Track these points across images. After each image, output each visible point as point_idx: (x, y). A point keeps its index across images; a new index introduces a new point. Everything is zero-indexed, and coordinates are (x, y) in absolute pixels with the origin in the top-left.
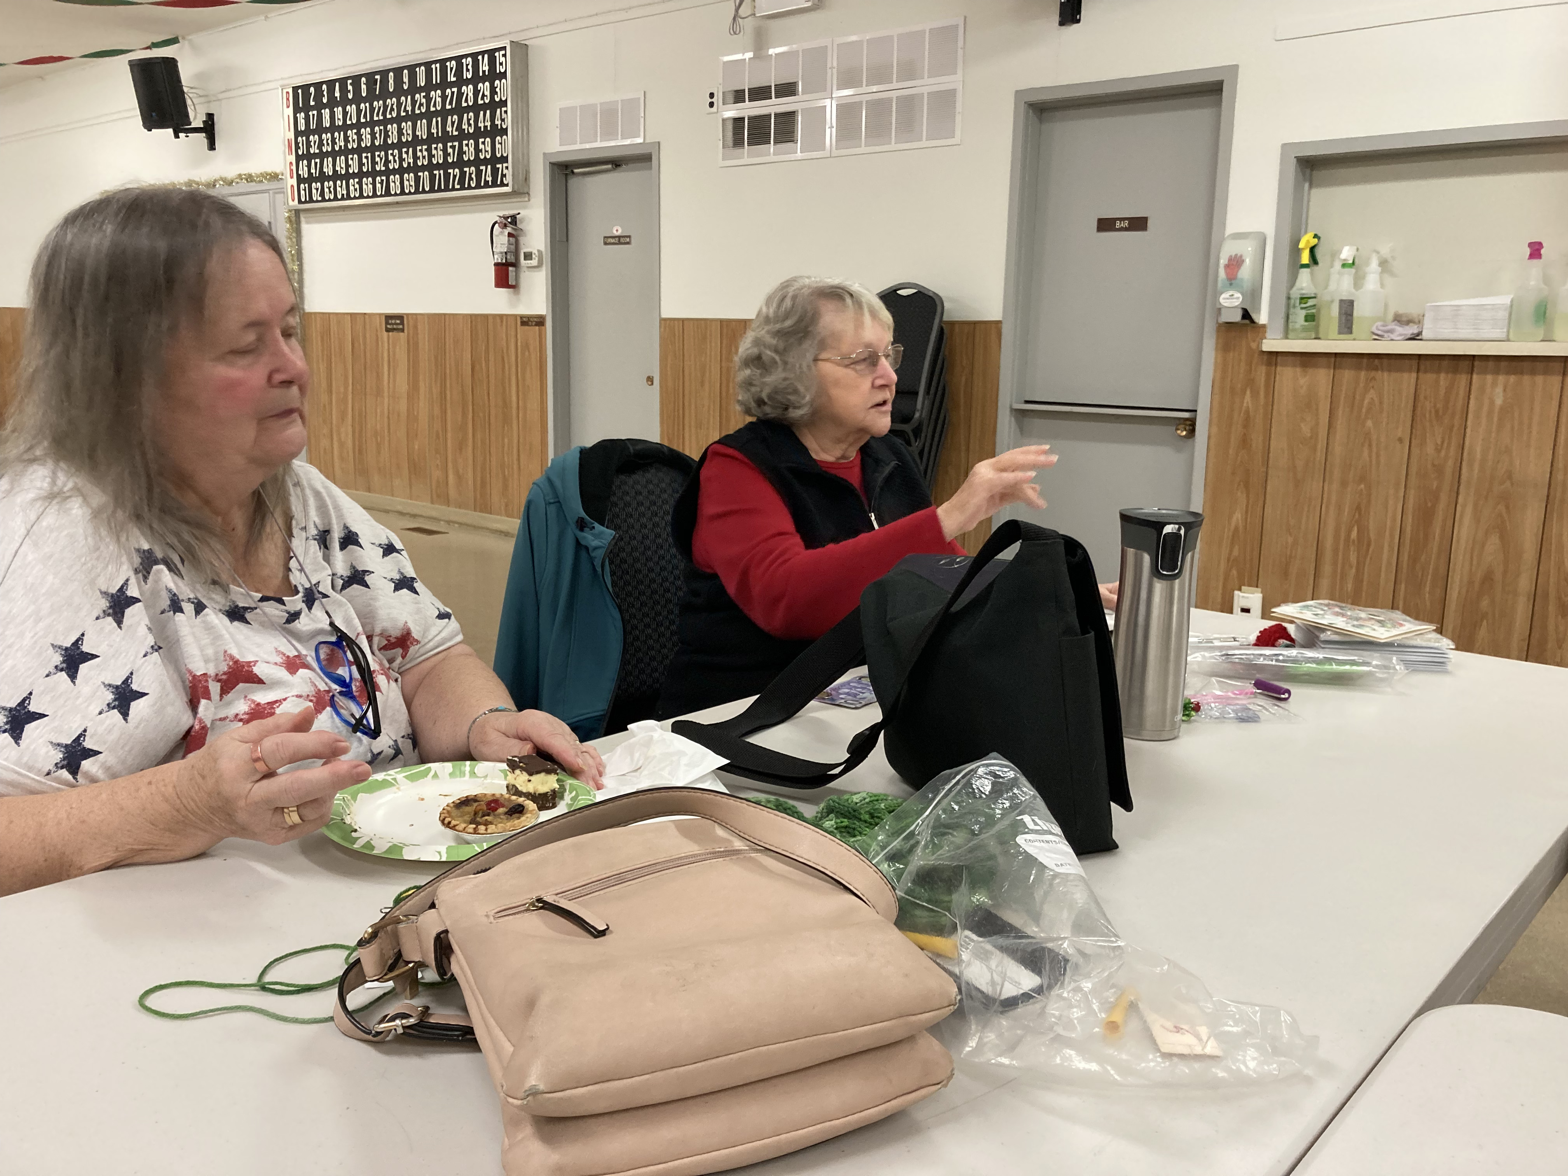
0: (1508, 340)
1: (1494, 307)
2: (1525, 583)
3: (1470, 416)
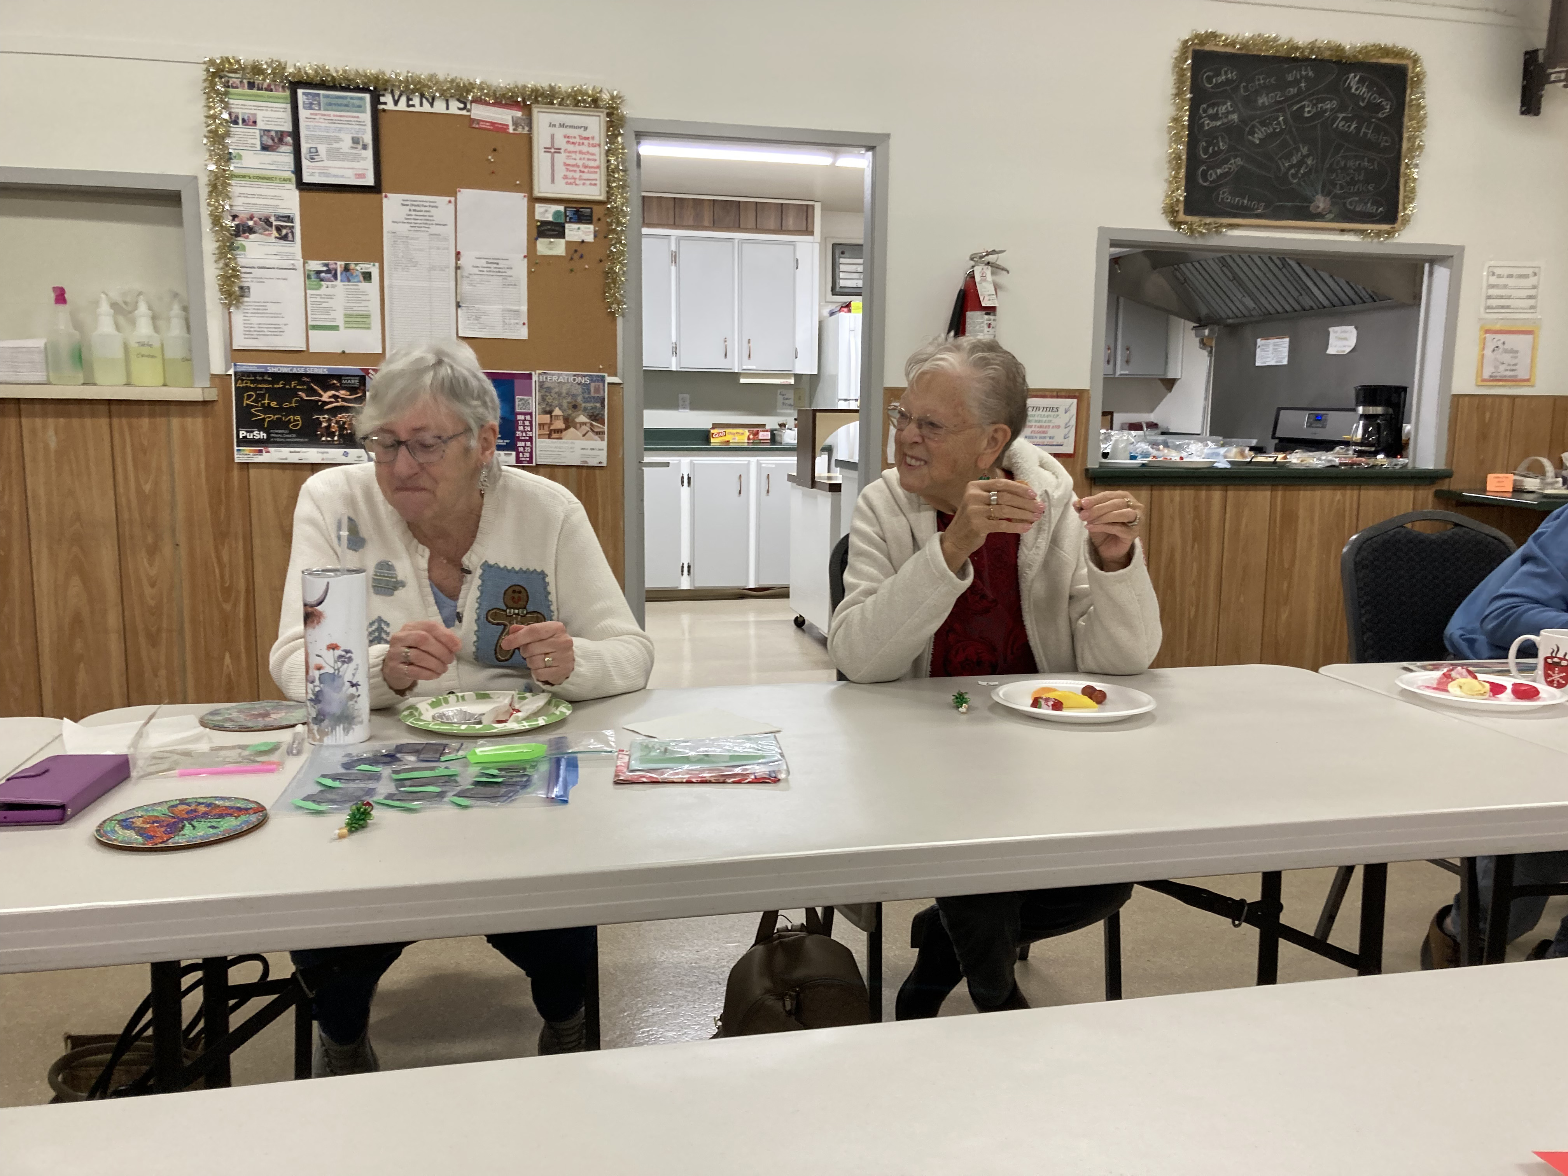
0: (49, 384)
1: (30, 350)
2: (113, 620)
3: (27, 459)
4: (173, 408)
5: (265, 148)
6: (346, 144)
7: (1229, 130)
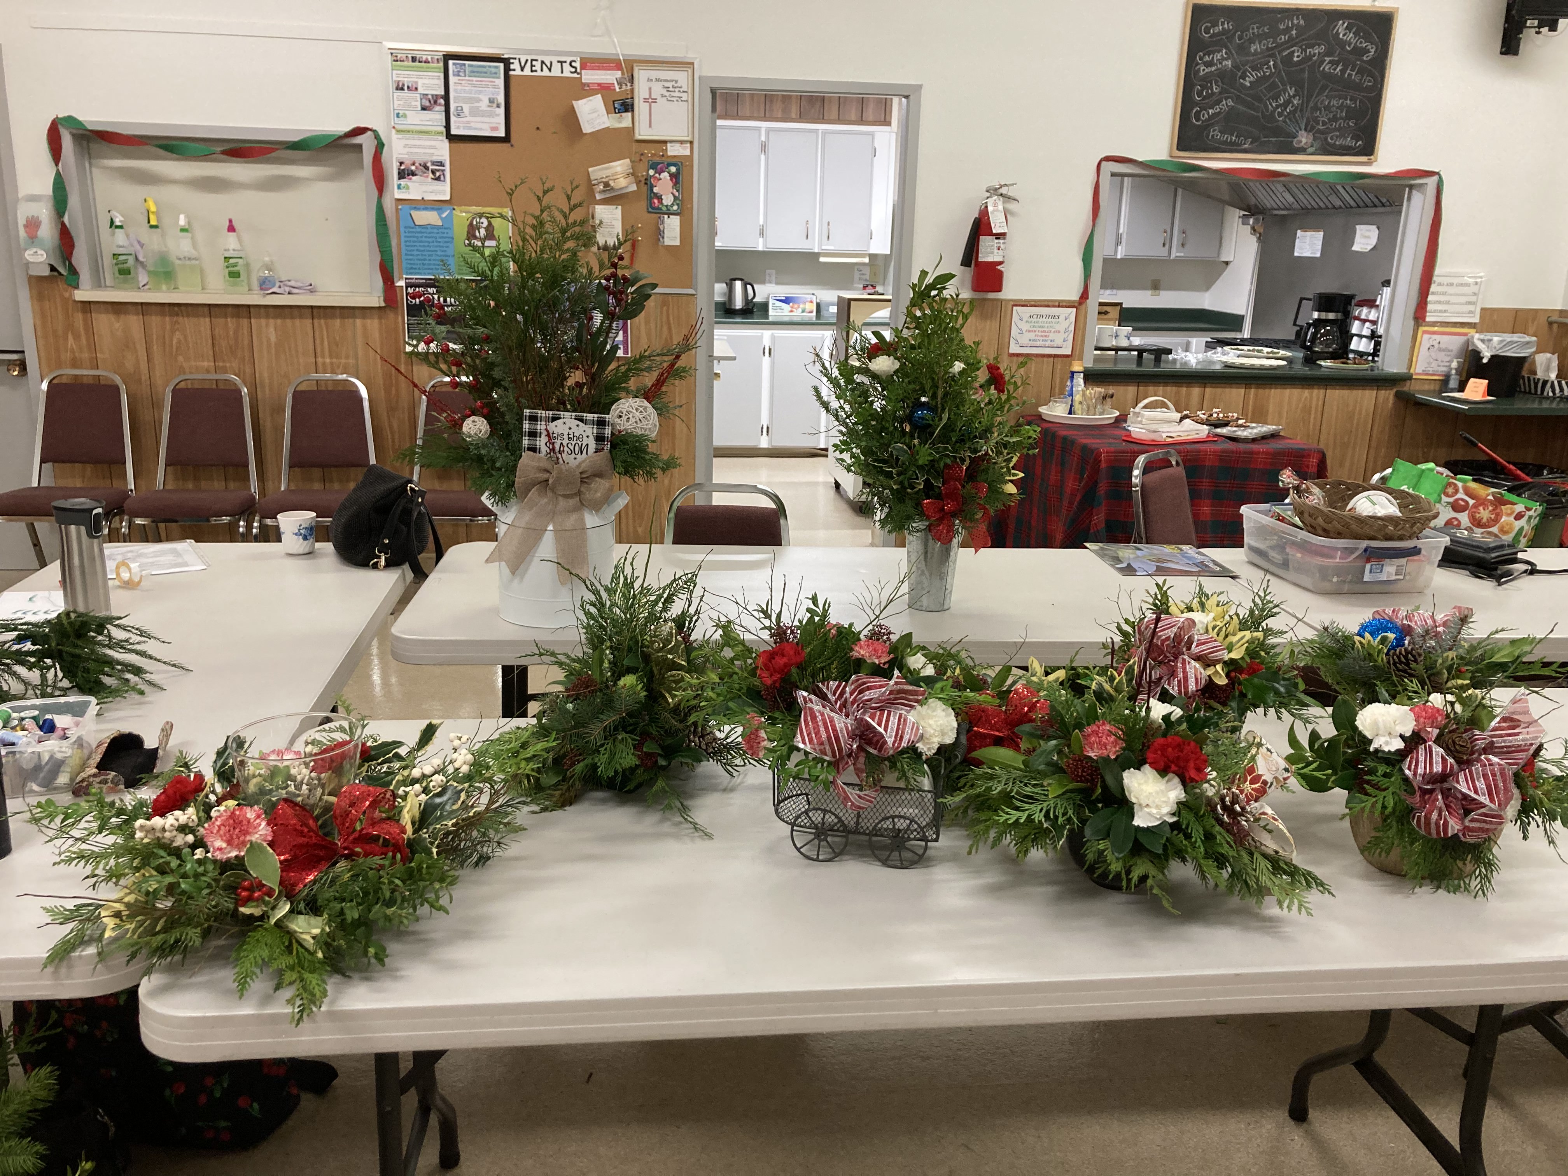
3: (255, 350)
4: (357, 311)
5: (424, 109)
6: (484, 104)
7: (1222, 75)
